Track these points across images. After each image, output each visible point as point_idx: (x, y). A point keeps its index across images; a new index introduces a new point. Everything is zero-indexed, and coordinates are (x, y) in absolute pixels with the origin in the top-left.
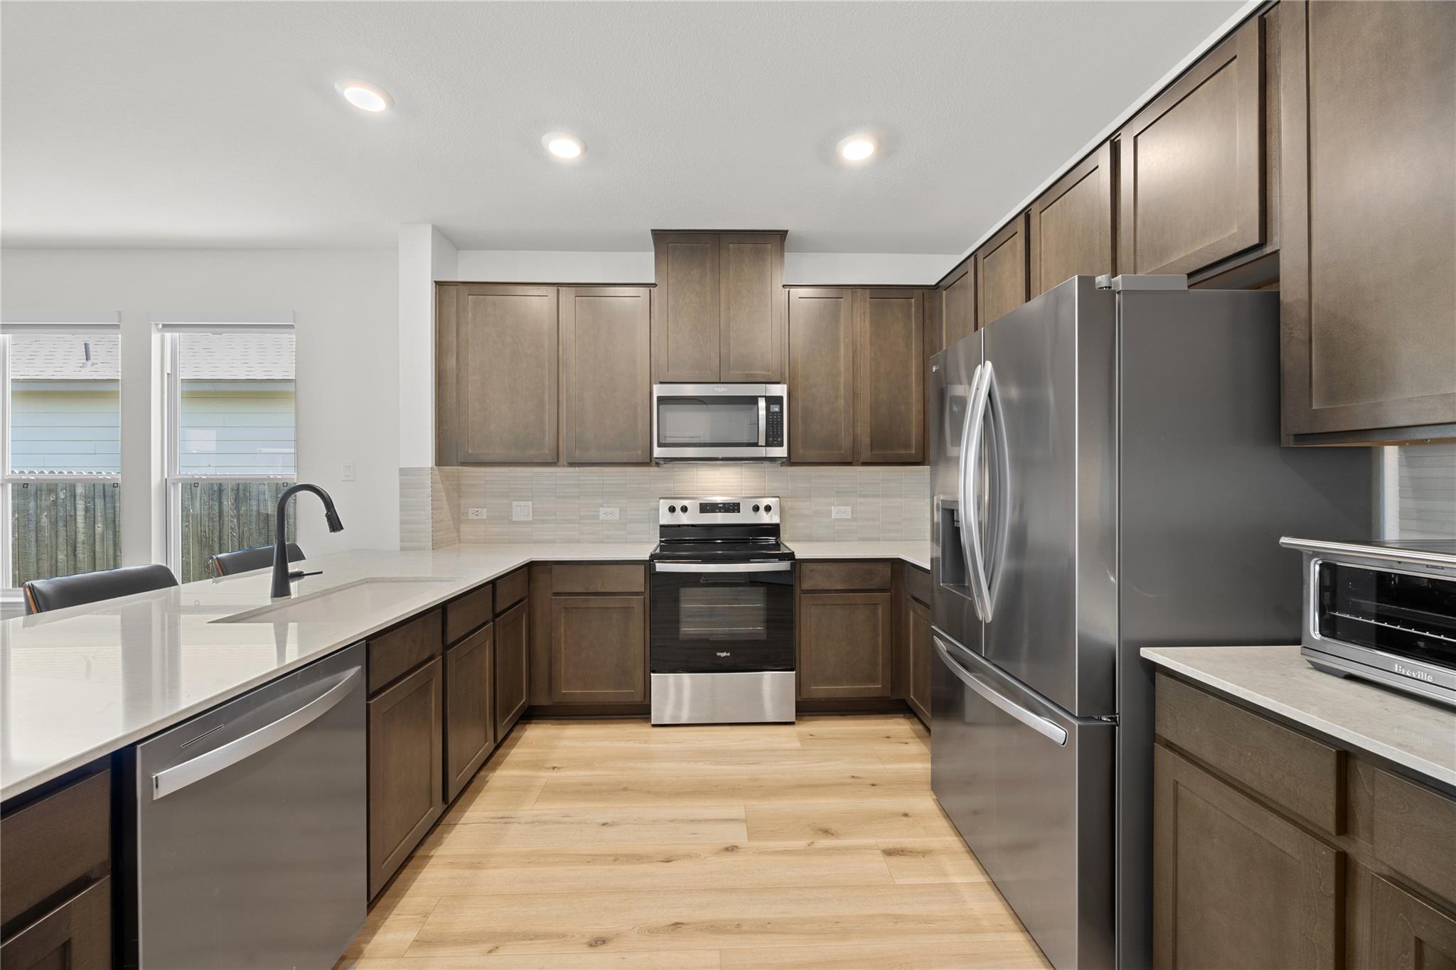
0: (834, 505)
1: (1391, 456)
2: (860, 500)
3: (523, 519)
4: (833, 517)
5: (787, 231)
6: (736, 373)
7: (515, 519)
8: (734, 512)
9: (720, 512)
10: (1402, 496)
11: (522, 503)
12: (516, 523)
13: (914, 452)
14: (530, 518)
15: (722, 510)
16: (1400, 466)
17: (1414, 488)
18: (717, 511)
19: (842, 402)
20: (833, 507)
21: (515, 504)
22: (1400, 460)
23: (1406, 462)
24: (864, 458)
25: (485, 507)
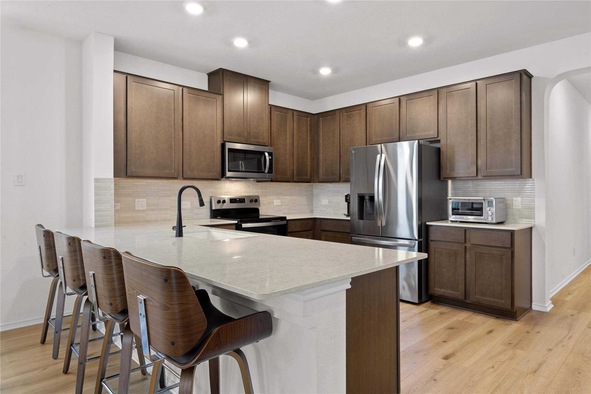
0: (275, 199)
1: (450, 182)
2: (283, 197)
3: (141, 208)
4: (275, 204)
5: (270, 81)
6: (253, 140)
7: (137, 208)
8: (243, 203)
9: (238, 203)
10: (452, 190)
11: (141, 200)
12: (138, 211)
13: (309, 177)
14: (145, 208)
15: (239, 202)
16: (451, 184)
17: (454, 189)
18: (237, 202)
19: (288, 156)
20: (275, 200)
21: (137, 200)
22: (451, 183)
23: (453, 183)
24: (295, 179)
25: (118, 202)
